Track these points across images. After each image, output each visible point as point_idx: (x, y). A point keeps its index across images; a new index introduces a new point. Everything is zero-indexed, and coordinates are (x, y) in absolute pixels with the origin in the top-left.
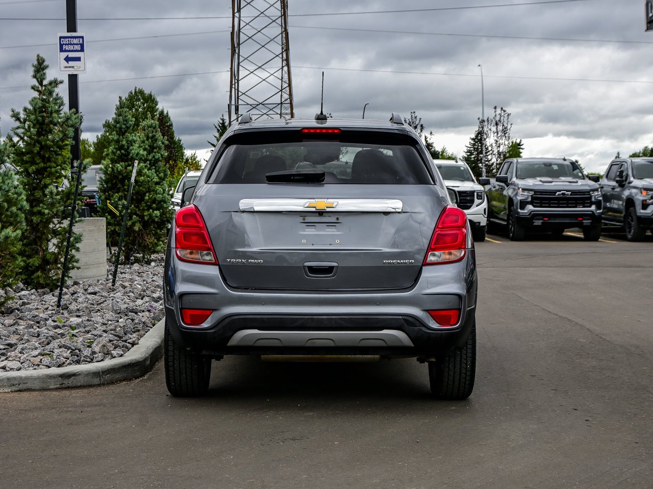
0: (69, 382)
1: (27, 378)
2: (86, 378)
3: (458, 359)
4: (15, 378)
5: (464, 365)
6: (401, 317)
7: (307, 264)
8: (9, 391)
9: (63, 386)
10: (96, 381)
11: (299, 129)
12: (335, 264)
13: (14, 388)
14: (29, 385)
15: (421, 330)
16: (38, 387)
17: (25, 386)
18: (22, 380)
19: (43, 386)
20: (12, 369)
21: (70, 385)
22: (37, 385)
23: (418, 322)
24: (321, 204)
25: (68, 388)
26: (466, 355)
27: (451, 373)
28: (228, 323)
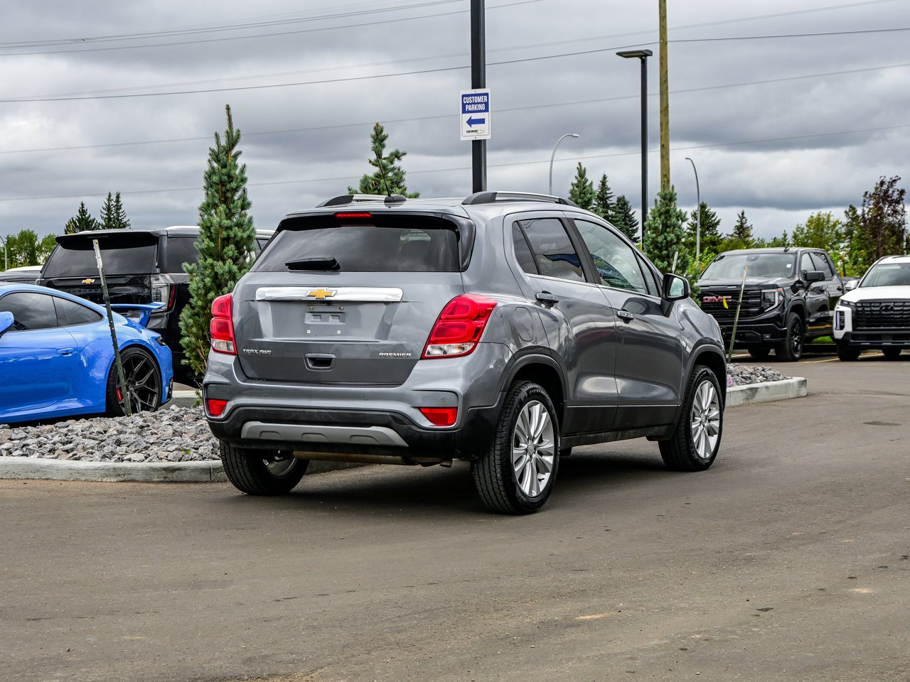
0: (174, 476)
1: (131, 469)
2: (193, 474)
3: (487, 466)
4: (120, 469)
5: (493, 473)
6: (388, 414)
7: (309, 355)
8: (116, 480)
9: (167, 479)
10: (205, 477)
11: (332, 214)
12: (333, 356)
13: (120, 479)
14: (133, 476)
15: (411, 428)
16: (141, 479)
17: (130, 477)
18: (127, 471)
19: (148, 477)
20: (134, 461)
21: (175, 479)
22: (140, 477)
23: (407, 420)
24: (321, 293)
25: (172, 482)
26: (494, 462)
27: (483, 481)
28: (237, 414)
